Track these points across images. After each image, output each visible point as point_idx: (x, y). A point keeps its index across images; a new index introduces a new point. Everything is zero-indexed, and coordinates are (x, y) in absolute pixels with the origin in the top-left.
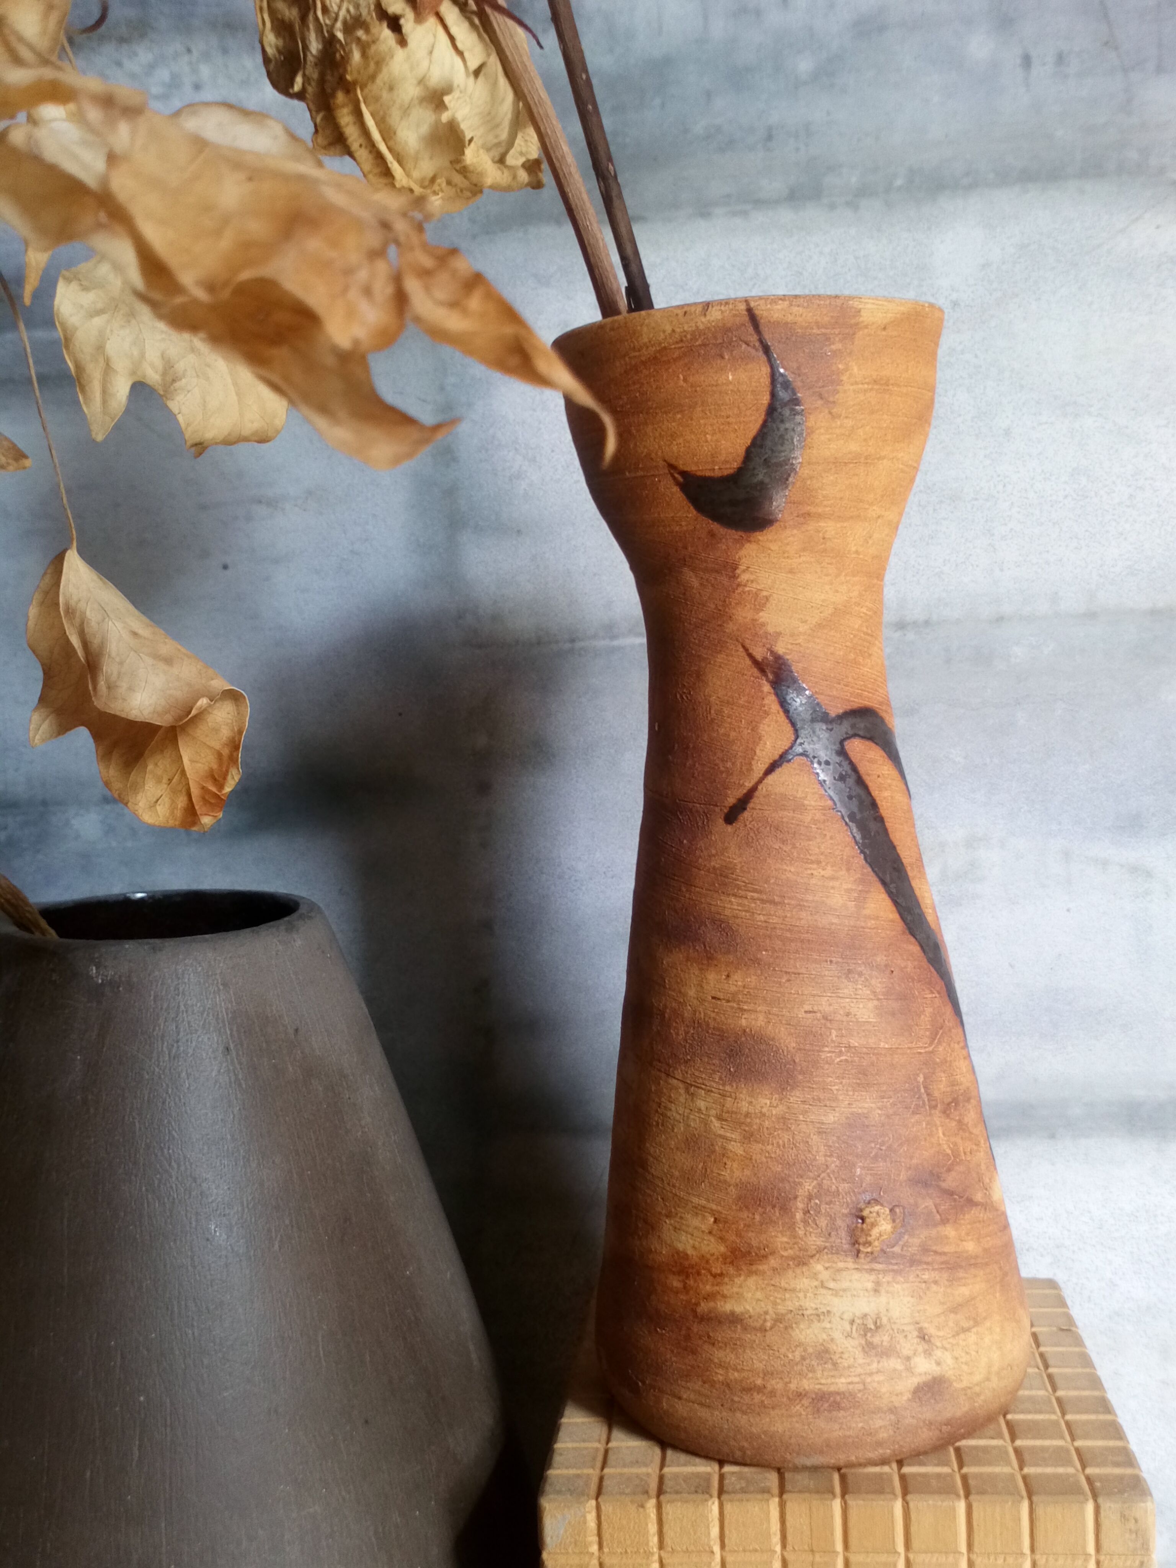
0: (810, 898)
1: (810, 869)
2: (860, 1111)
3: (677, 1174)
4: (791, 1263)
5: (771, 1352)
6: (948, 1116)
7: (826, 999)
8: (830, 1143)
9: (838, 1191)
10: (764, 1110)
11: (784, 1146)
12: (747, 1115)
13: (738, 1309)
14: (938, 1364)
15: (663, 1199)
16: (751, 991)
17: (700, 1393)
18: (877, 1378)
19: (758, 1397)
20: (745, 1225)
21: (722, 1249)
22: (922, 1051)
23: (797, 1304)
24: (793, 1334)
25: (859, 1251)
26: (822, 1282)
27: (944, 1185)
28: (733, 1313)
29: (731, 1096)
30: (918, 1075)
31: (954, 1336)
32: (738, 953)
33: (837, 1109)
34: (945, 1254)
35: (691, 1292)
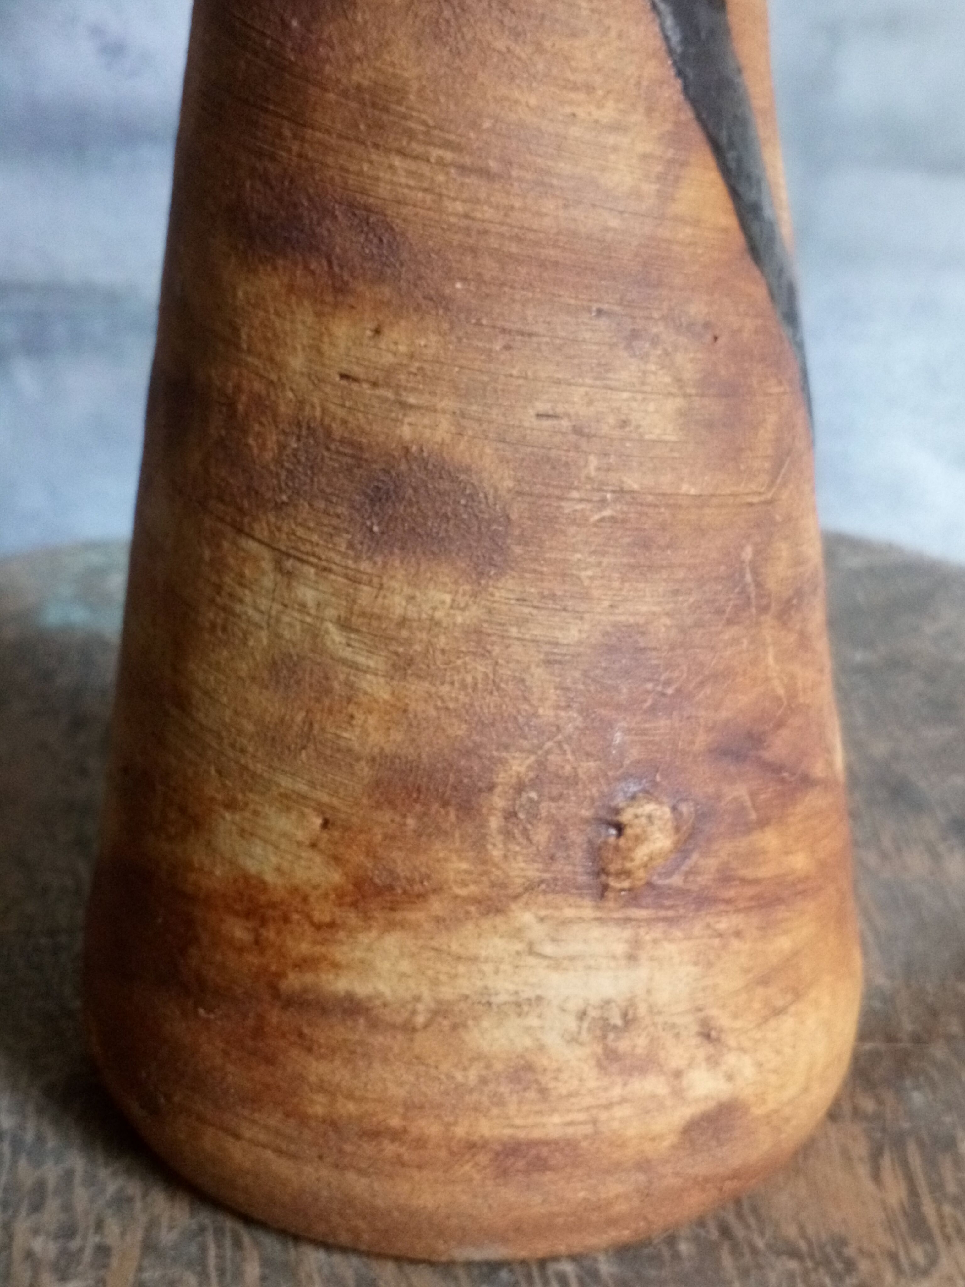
0: (564, 167)
1: (571, 103)
2: (631, 620)
3: (250, 727)
4: (472, 909)
5: (422, 1068)
6: (785, 624)
7: (582, 390)
8: (568, 682)
9: (576, 775)
10: (439, 615)
11: (475, 687)
12: (403, 622)
13: (362, 989)
14: (730, 1078)
15: (219, 772)
16: (427, 366)
17: (278, 1132)
18: (620, 1112)
19: (390, 1148)
20: (386, 837)
21: (336, 877)
22: (755, 500)
23: (479, 984)
24: (467, 1038)
25: (605, 888)
26: (531, 945)
27: (767, 755)
28: (350, 997)
29: (370, 583)
30: (742, 547)
31: (759, 1026)
32: (403, 283)
33: (587, 616)
34: (756, 882)
35: (270, 952)
